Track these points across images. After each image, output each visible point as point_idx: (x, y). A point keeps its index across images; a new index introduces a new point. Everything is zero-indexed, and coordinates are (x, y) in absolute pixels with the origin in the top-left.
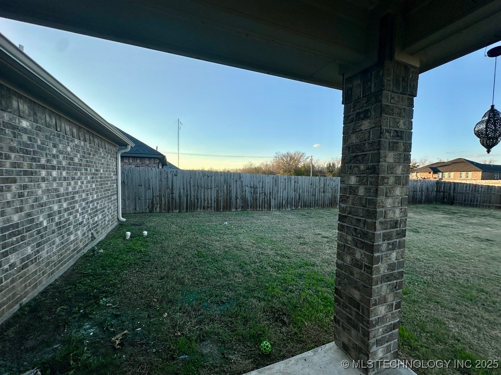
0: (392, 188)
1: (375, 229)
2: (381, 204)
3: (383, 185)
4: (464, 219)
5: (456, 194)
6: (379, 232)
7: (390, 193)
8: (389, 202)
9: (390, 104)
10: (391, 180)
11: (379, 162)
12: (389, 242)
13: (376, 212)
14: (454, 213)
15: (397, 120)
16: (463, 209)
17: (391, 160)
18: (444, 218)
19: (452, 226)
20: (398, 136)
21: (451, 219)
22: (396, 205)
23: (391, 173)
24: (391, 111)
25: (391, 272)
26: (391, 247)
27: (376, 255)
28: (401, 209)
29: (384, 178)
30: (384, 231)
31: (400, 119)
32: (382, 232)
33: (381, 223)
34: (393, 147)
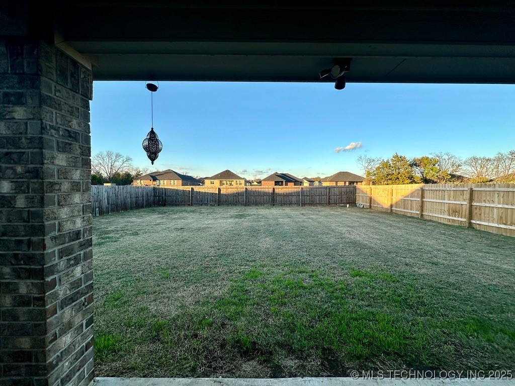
0: (68, 195)
1: (44, 248)
2: (51, 216)
3: (51, 192)
4: (171, 216)
5: (166, 197)
6: (52, 249)
7: (66, 201)
8: (64, 213)
9: (55, 97)
10: (66, 186)
11: (43, 164)
12: (69, 257)
13: (43, 226)
14: (165, 212)
15: (69, 119)
16: (171, 208)
17: (64, 163)
18: (158, 217)
19: (163, 223)
20: (70, 136)
21: (163, 218)
22: (76, 213)
23: (64, 178)
24: (57, 106)
25: (77, 290)
26: (72, 262)
27: (49, 279)
28: (83, 217)
29: (52, 184)
30: (60, 247)
31: (71, 118)
32: (56, 249)
33: (54, 238)
34: (64, 148)
